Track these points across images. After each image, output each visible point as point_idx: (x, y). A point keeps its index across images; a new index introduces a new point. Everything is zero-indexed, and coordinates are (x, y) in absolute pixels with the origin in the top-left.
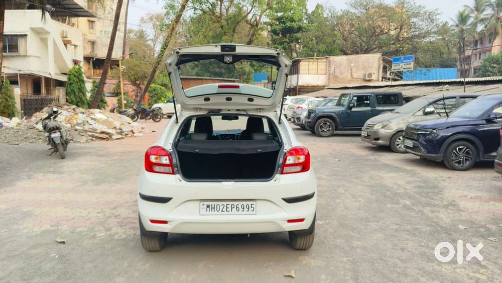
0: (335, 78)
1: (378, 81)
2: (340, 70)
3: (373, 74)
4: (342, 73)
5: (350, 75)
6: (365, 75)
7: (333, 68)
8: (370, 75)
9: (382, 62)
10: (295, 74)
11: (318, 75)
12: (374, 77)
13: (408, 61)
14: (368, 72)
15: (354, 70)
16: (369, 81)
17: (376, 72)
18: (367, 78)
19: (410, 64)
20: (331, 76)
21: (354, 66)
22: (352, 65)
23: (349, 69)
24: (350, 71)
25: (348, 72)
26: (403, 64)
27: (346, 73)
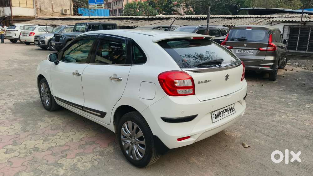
0: (42, 11)
1: (71, 15)
2: (45, 5)
3: (68, 10)
4: (46, 8)
5: (52, 10)
6: (62, 11)
7: (39, 4)
8: (66, 11)
9: (72, 2)
10: (8, 6)
11: (27, 9)
12: (68, 12)
13: (100, 3)
14: (64, 9)
15: (54, 6)
16: (66, 15)
17: (69, 8)
18: (64, 13)
19: (102, 5)
20: (38, 10)
21: (54, 4)
22: (52, 2)
23: (51, 5)
24: (51, 7)
25: (50, 7)
26: (96, 5)
27: (49, 8)
